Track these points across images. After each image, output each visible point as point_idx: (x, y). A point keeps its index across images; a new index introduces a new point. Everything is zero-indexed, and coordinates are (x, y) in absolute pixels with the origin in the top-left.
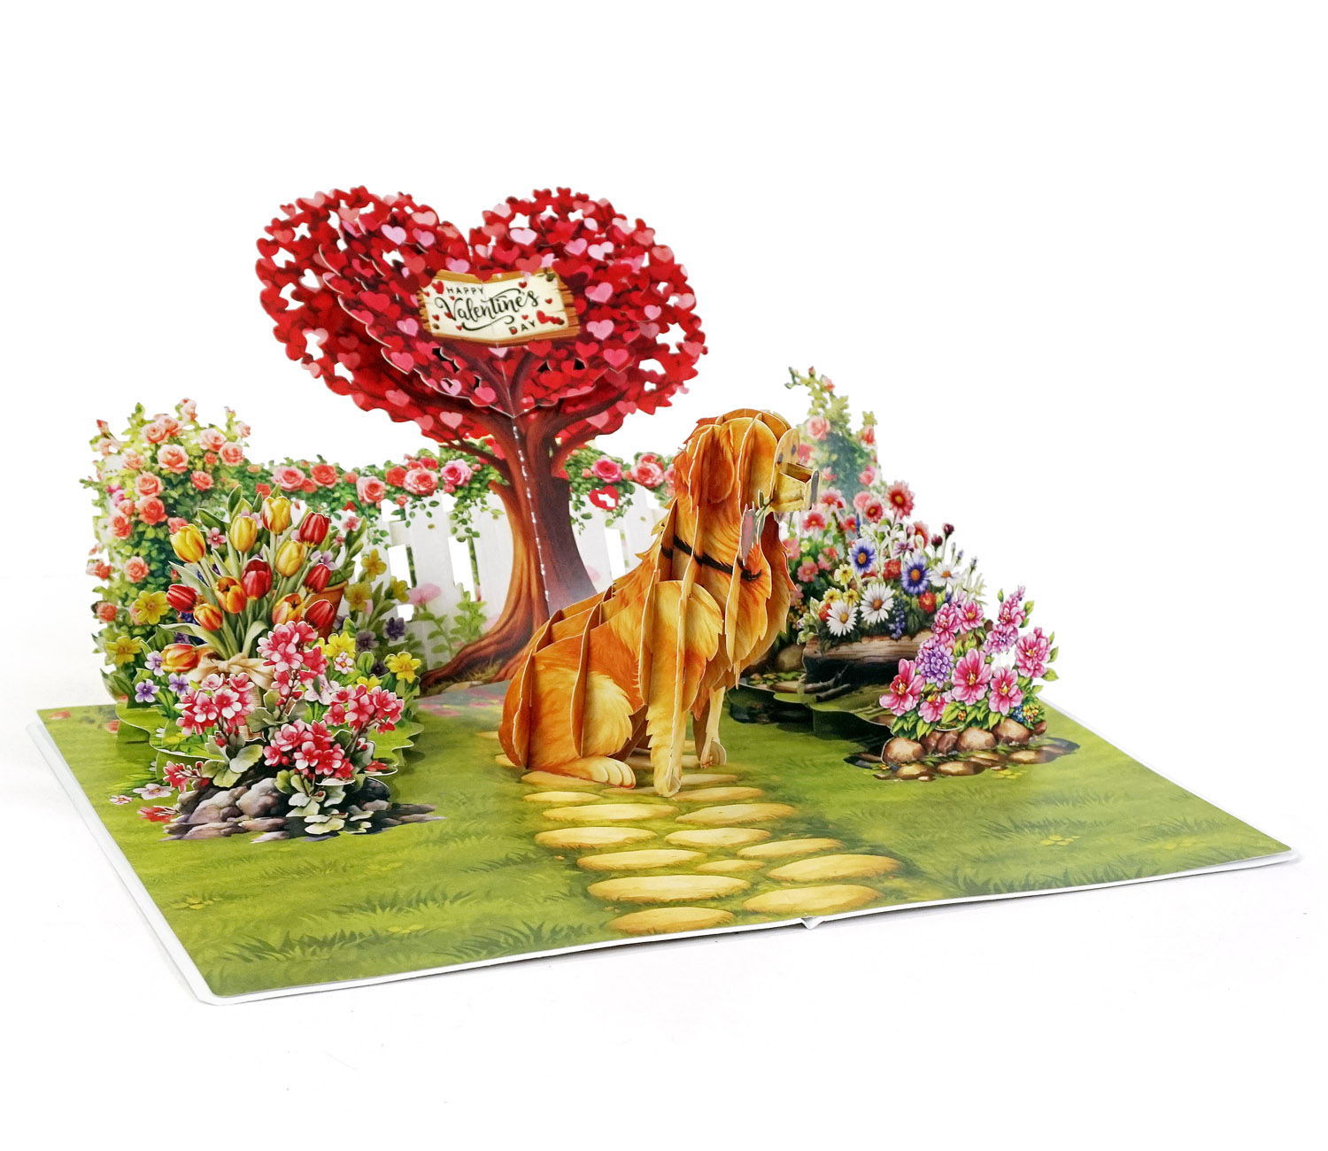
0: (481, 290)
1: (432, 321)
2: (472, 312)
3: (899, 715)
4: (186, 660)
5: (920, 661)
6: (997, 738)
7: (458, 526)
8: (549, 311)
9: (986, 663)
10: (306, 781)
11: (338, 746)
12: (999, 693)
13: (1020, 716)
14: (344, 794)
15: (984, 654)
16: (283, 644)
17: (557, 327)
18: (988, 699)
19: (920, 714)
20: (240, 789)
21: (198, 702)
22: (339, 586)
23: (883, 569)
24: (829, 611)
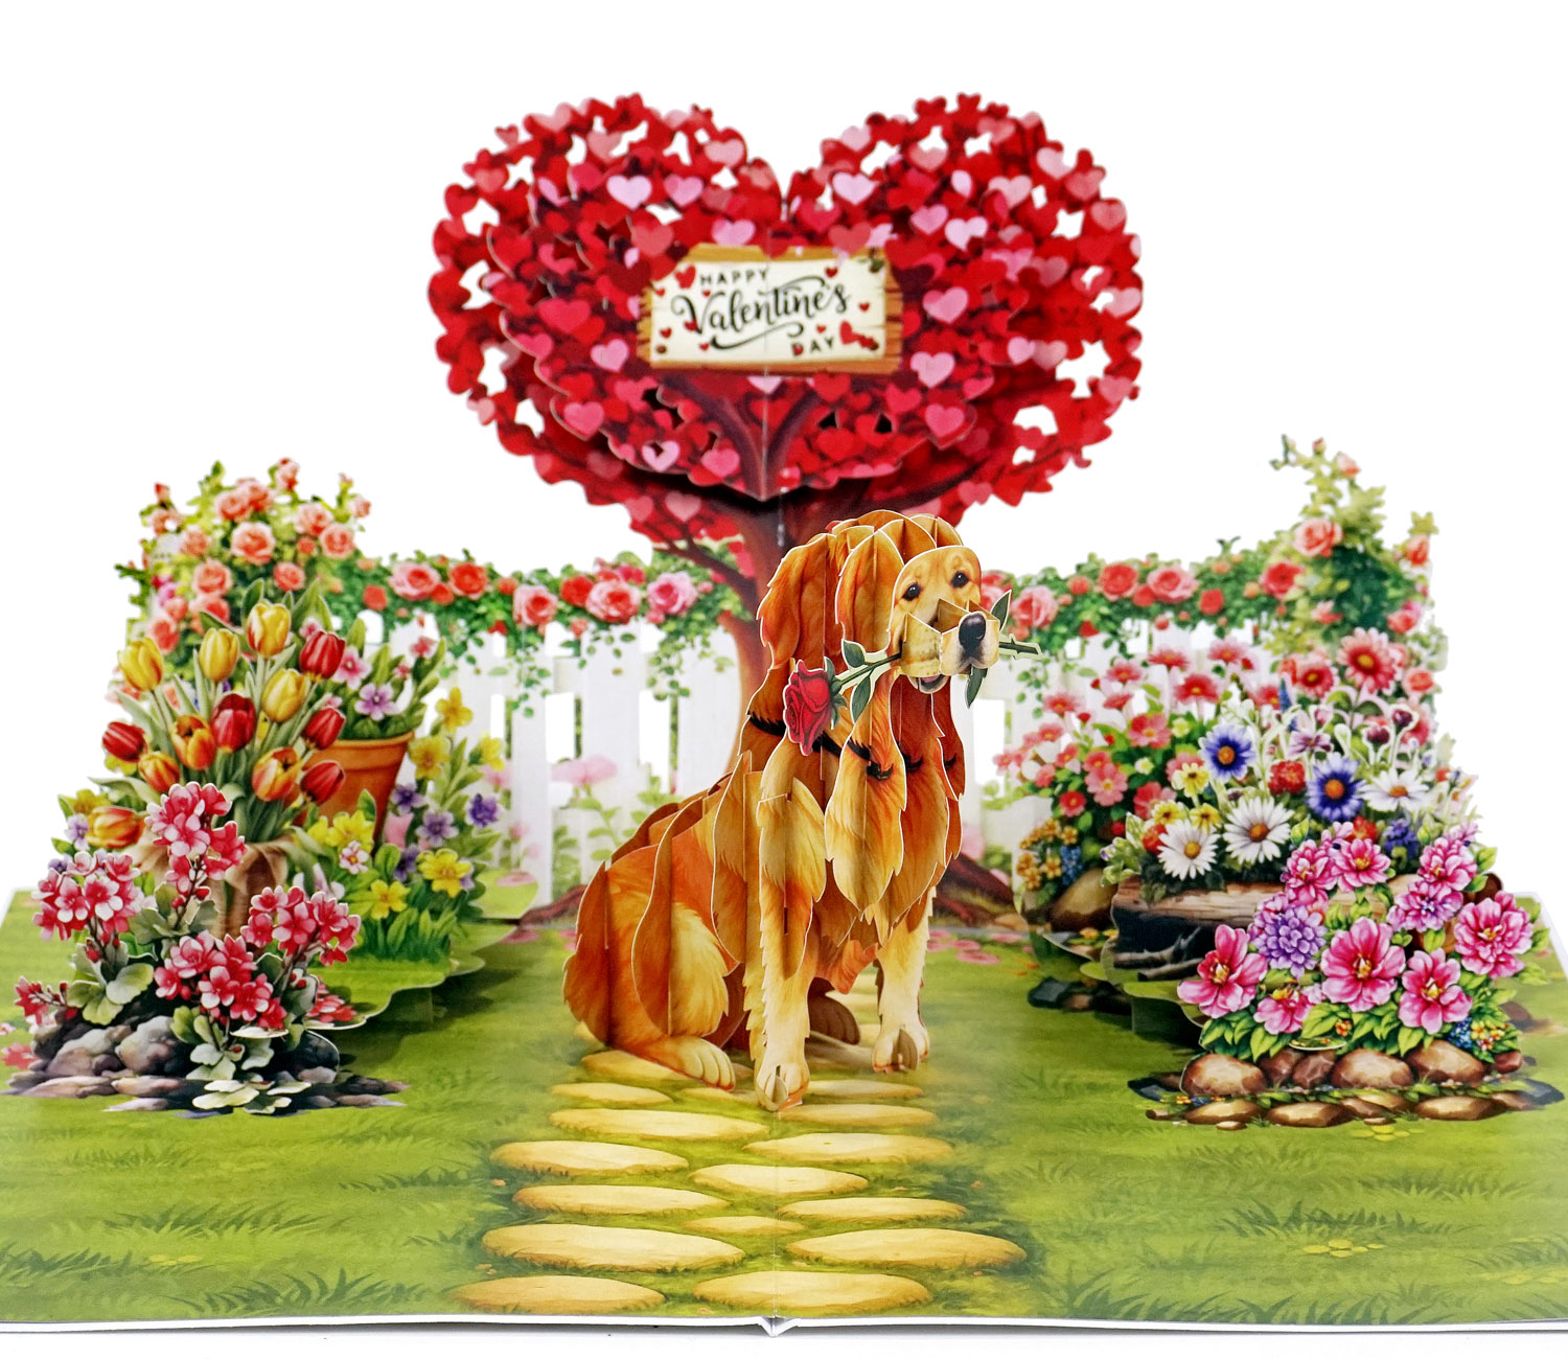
3: (1215, 1016)
5: (1256, 931)
6: (1416, 1072)
9: (1392, 944)
10: (216, 1026)
11: (262, 977)
12: (1419, 996)
13: (1465, 1038)
14: (271, 1053)
15: (1390, 929)
16: (182, 815)
18: (1398, 1005)
19: (1257, 1018)
20: (121, 1028)
21: (62, 891)
22: (401, 739)
23: (1269, 775)
24: (1162, 837)
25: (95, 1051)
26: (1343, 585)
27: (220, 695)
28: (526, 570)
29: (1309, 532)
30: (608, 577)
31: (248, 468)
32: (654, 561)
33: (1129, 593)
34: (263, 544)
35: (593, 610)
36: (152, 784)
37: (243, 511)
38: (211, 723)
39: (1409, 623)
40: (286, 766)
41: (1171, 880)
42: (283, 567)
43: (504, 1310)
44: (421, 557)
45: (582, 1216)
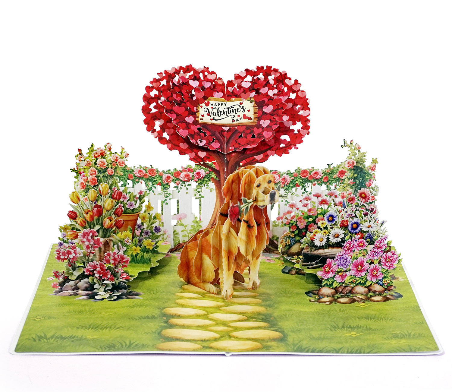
0: (225, 105)
1: (201, 117)
2: (219, 113)
3: (325, 279)
4: (74, 235)
5: (336, 260)
6: (370, 290)
7: (197, 193)
8: (248, 114)
9: (366, 262)
10: (99, 281)
11: (108, 270)
12: (372, 274)
13: (381, 283)
14: (112, 286)
15: (366, 259)
16: (87, 236)
17: (249, 121)
18: (367, 276)
19: (335, 279)
20: (77, 281)
21: (61, 252)
22: (137, 214)
23: (340, 223)
24: (315, 237)
25: (72, 285)
26: (356, 175)
27: (94, 205)
28: (165, 170)
29: (349, 163)
30: (184, 171)
31: (100, 145)
32: (195, 167)
33: (307, 177)
34: (104, 164)
35: (181, 179)
36: (80, 225)
37: (99, 156)
38: (92, 211)
39: (370, 185)
40: (111, 221)
41: (316, 247)
42: (109, 169)
43: (167, 350)
44: (141, 167)
45: (183, 327)
